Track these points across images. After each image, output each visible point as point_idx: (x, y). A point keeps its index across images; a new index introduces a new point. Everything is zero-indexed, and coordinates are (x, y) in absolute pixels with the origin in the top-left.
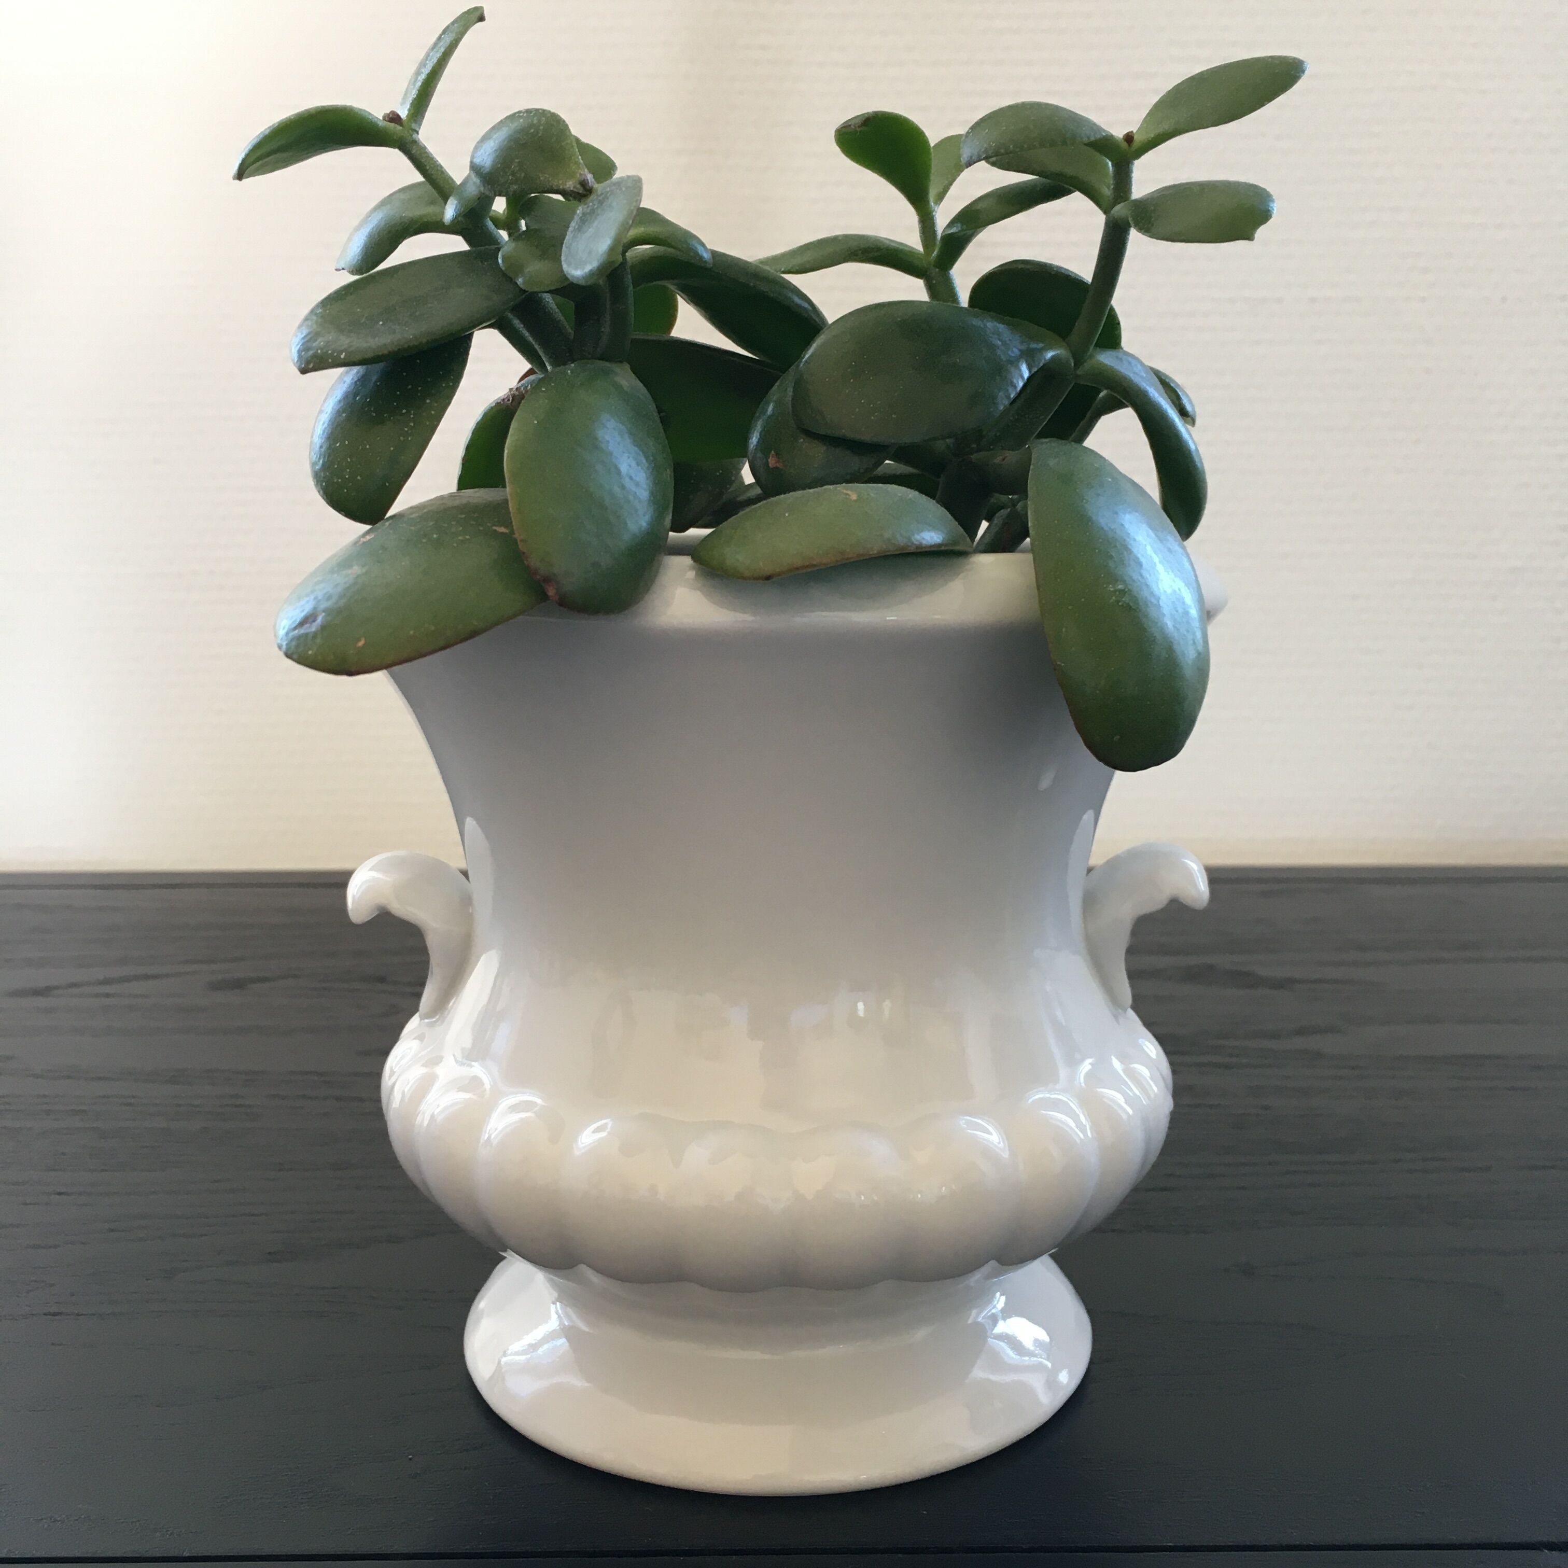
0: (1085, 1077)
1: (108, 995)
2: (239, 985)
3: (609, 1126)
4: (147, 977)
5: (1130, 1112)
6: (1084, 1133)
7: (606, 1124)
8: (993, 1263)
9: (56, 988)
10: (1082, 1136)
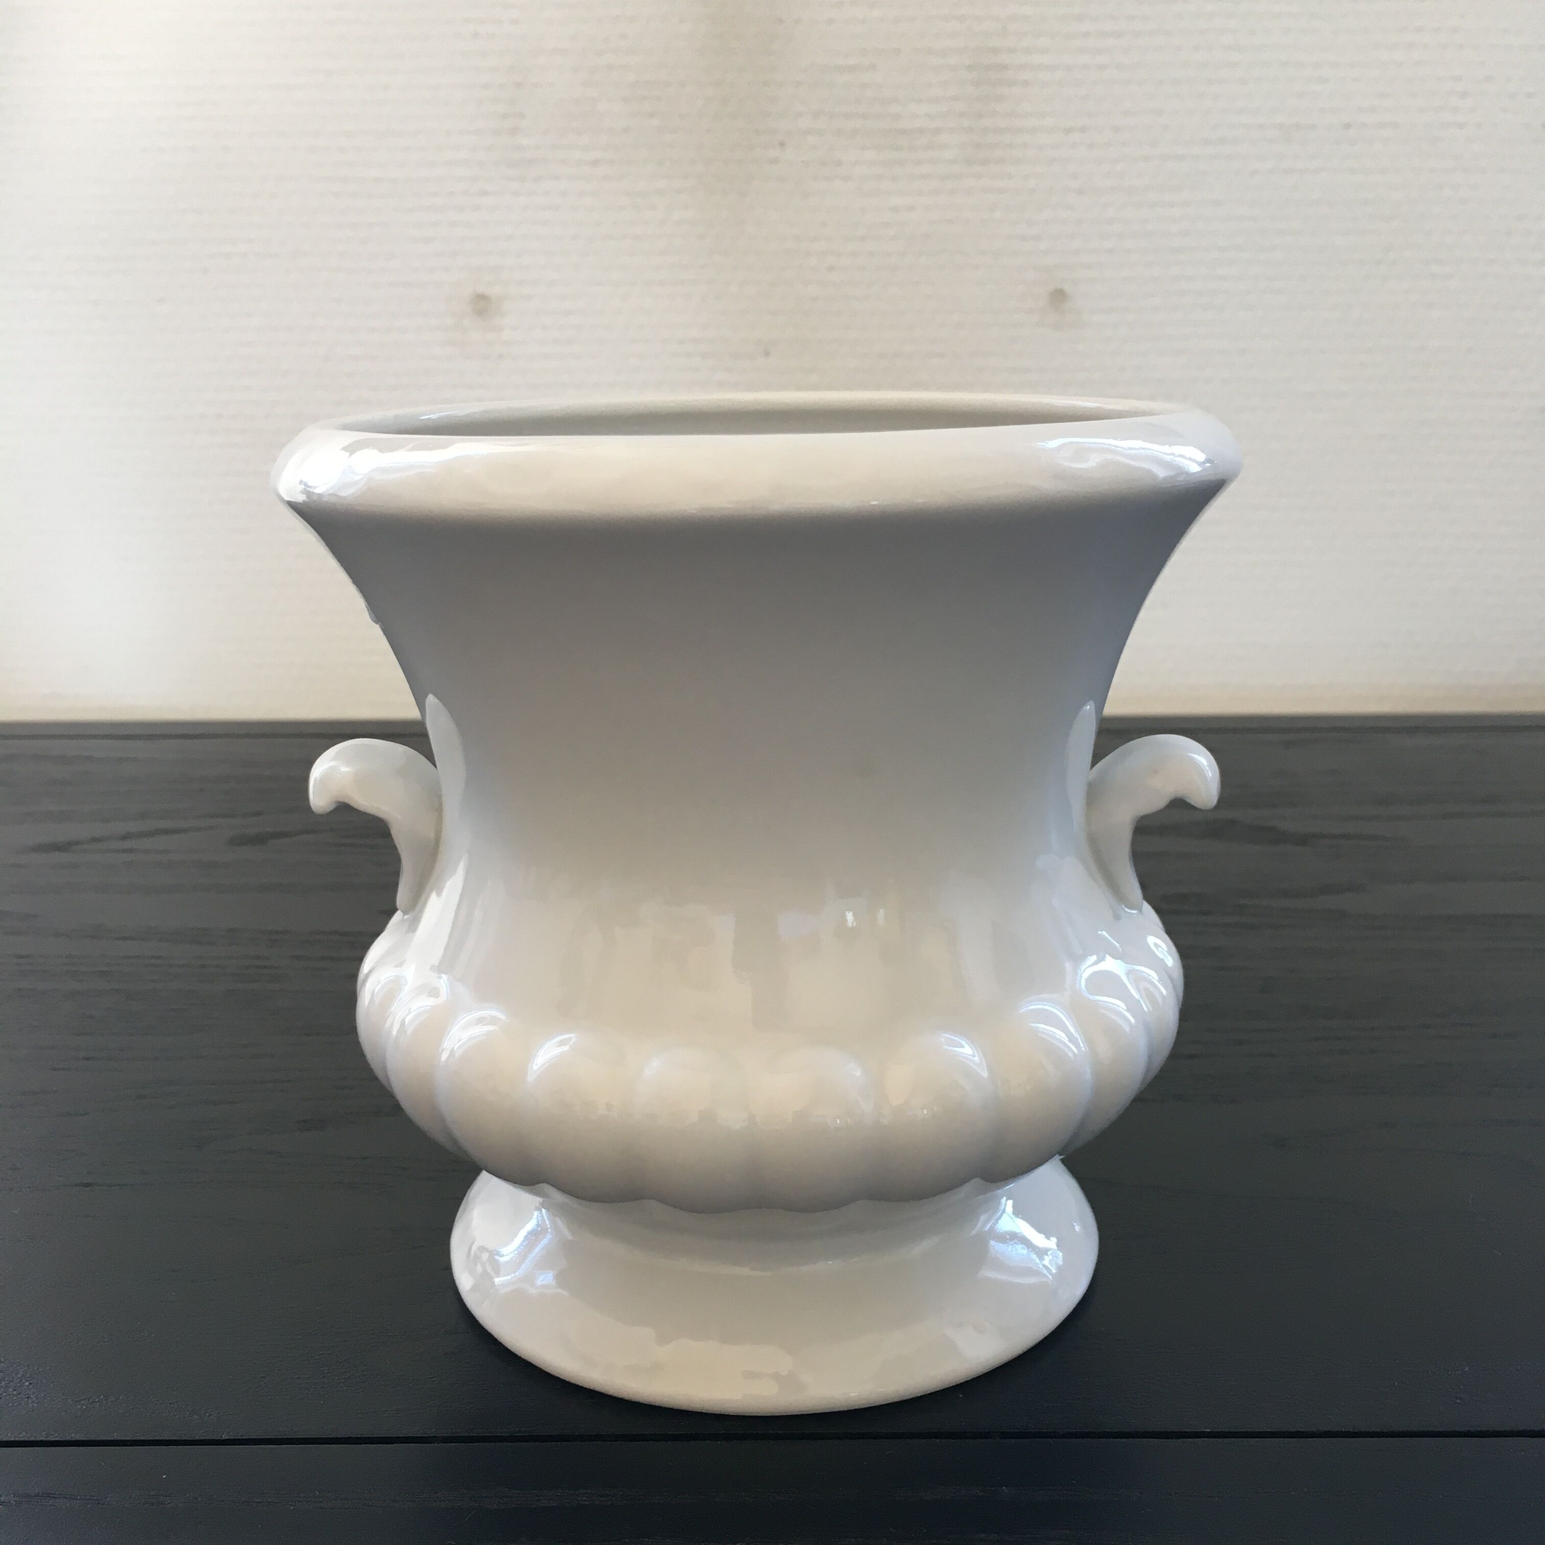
0: (1086, 980)
1: (130, 851)
2: (260, 840)
3: (574, 1039)
4: (166, 832)
5: (1132, 1020)
6: (1078, 1046)
7: (570, 1039)
8: (976, 1181)
9: (77, 843)
10: (1075, 1050)
